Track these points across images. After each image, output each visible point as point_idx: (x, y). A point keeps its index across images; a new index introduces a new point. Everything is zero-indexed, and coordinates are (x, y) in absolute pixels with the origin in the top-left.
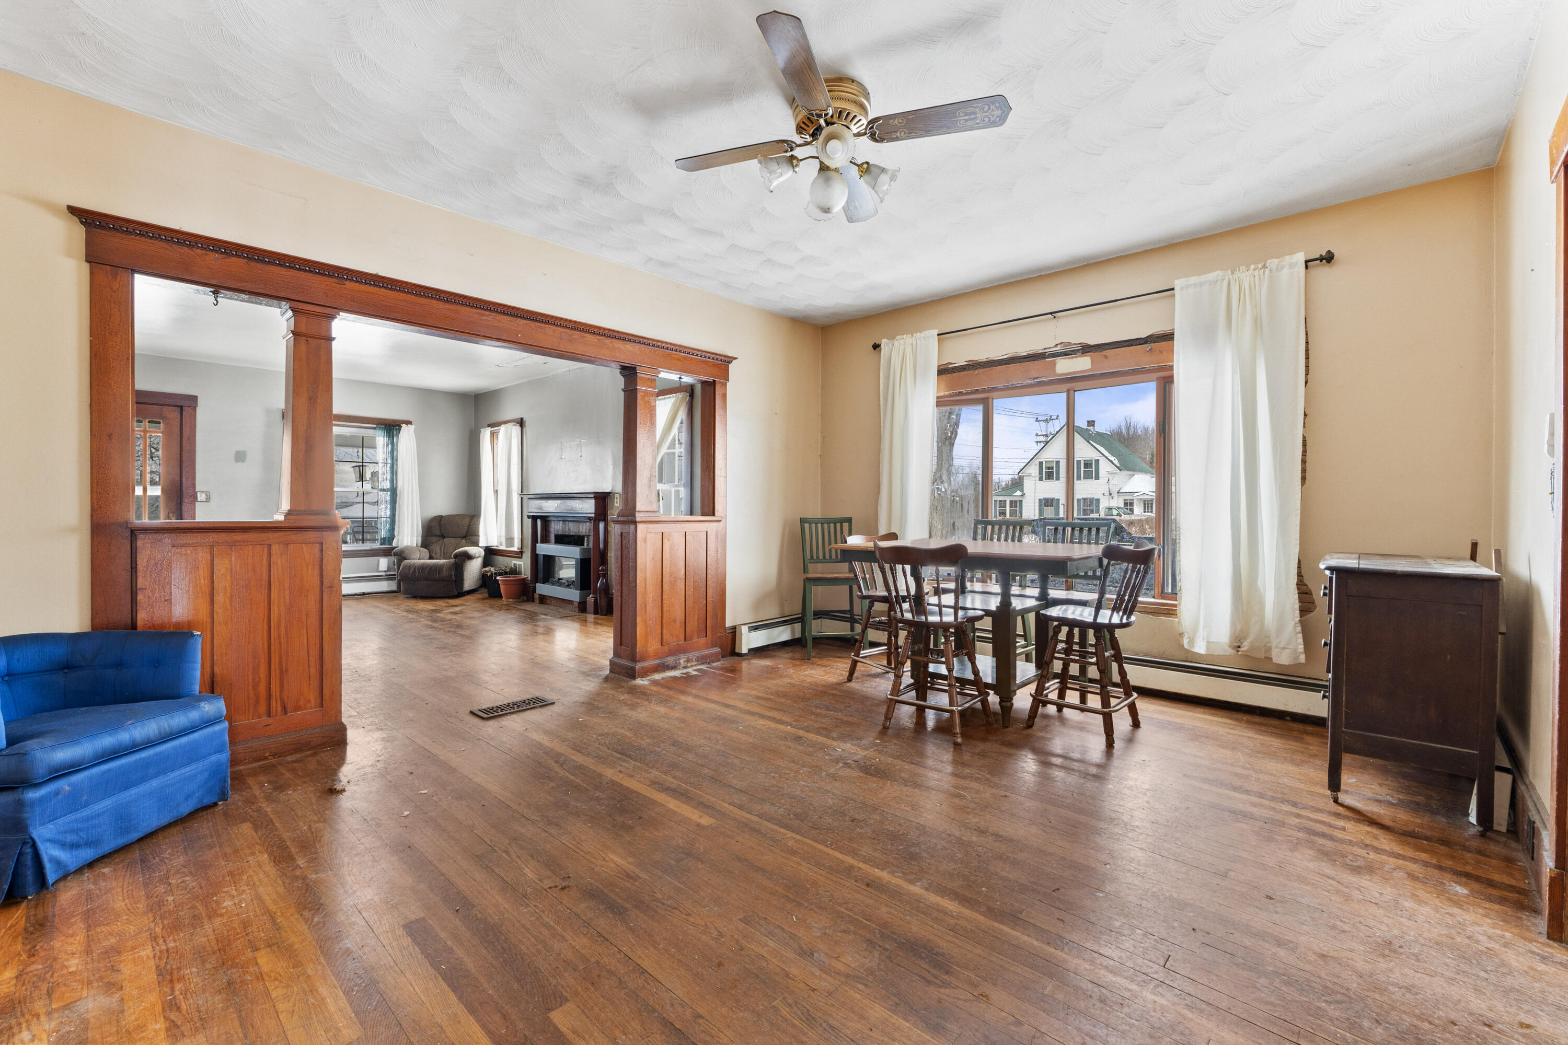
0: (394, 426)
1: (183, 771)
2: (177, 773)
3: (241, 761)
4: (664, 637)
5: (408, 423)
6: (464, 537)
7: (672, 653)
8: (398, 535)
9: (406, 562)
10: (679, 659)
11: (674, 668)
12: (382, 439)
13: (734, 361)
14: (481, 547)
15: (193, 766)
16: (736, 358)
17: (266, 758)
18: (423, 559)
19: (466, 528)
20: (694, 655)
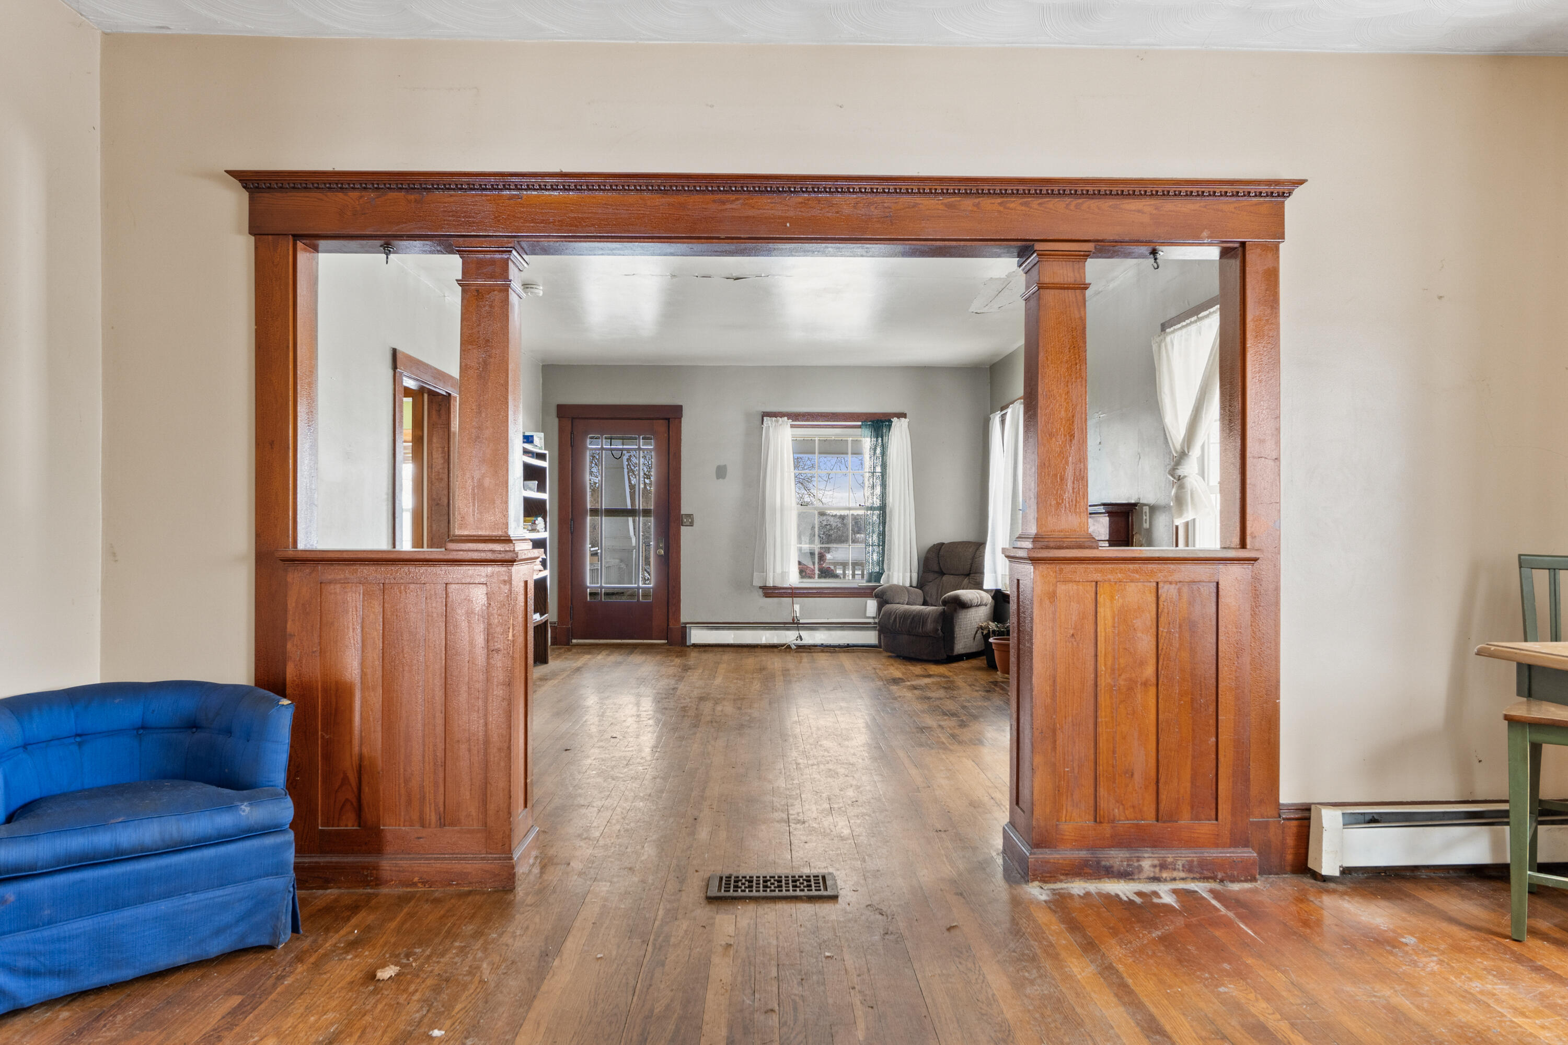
0: (882, 422)
1: (211, 894)
2: (202, 896)
3: (387, 882)
4: (1103, 804)
5: (902, 415)
6: (968, 575)
7: (1120, 842)
8: (889, 569)
9: (888, 606)
10: (1139, 859)
11: (1125, 875)
12: (868, 439)
13: (1298, 192)
14: (986, 591)
15: (229, 890)
16: (1301, 182)
17: (414, 884)
18: (915, 604)
19: (970, 561)
20: (1182, 856)
